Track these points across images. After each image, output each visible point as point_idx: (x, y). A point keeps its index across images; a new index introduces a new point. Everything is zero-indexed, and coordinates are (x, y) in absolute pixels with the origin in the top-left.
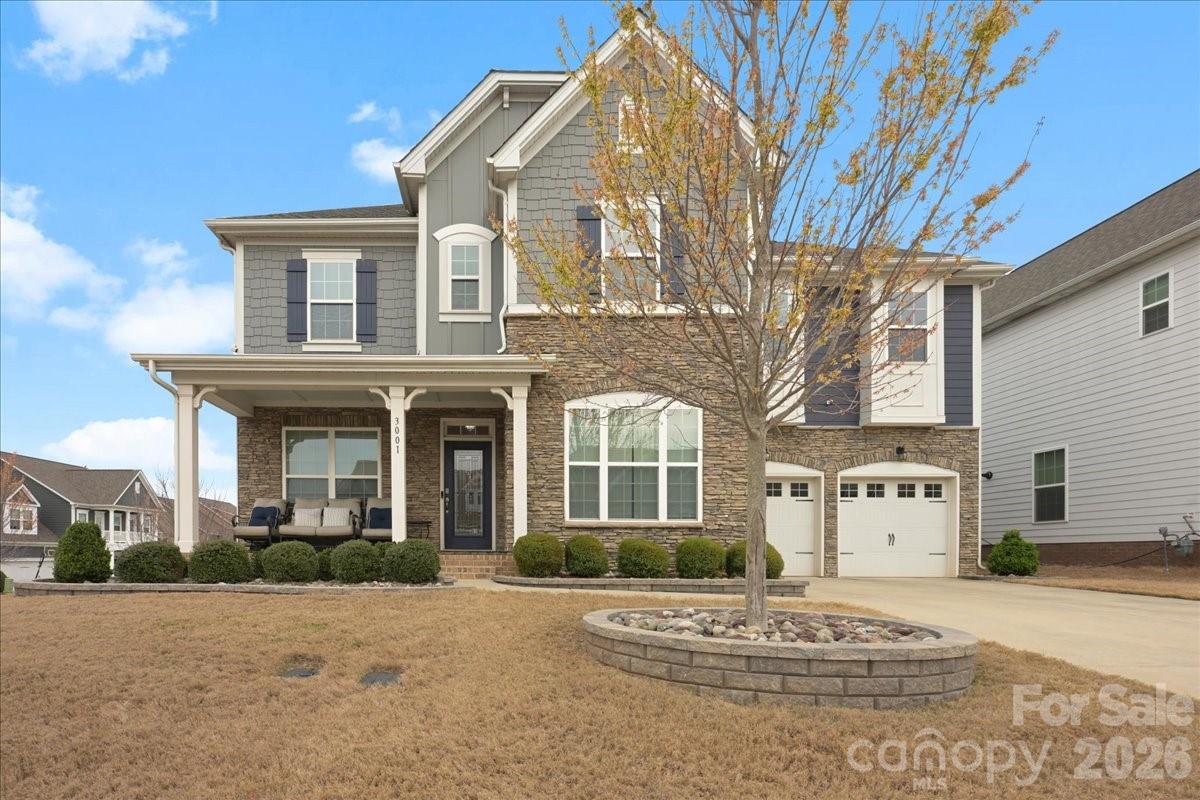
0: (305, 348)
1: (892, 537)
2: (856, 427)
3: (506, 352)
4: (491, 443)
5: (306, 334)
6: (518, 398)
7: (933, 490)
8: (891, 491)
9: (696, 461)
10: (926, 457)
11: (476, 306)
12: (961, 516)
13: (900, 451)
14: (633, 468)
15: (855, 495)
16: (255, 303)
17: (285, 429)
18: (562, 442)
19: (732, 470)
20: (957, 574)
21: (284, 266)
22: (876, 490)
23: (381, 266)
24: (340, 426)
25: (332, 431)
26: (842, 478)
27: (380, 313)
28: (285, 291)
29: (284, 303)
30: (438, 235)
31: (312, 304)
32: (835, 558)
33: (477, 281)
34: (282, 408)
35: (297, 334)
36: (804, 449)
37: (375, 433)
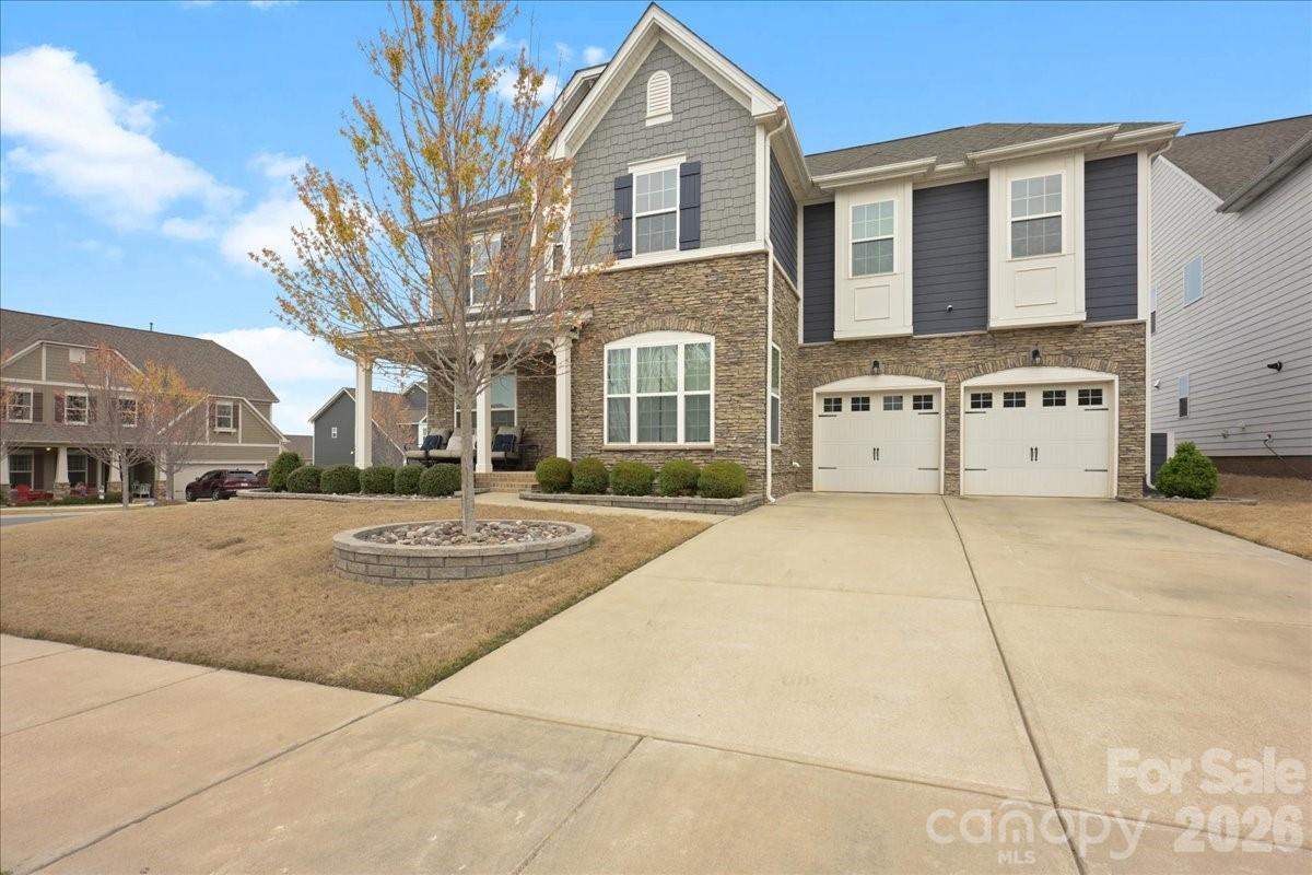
2: (981, 332)
7: (1091, 397)
8: (1034, 400)
10: (1072, 360)
12: (1121, 426)
15: (988, 405)
20: (1115, 494)
22: (1015, 399)
32: (957, 475)
36: (922, 359)
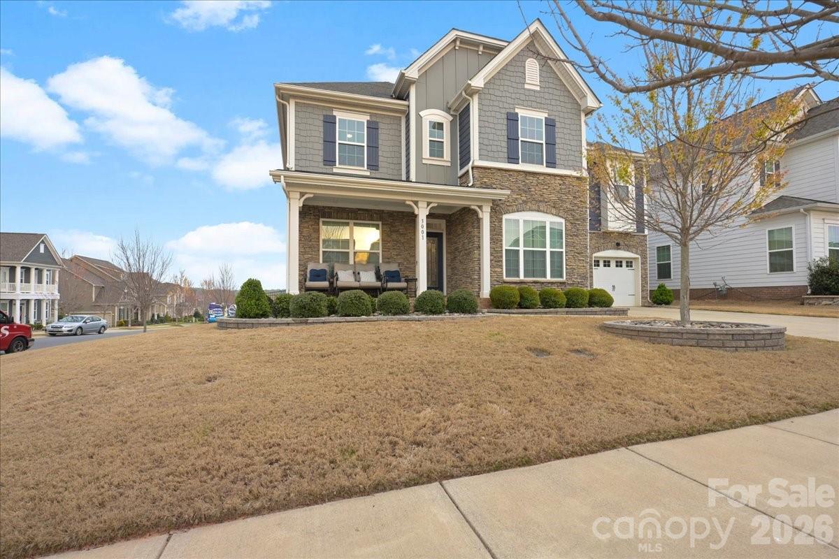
0: (335, 170)
1: (614, 287)
3: (472, 186)
4: (442, 234)
5: (335, 161)
6: (485, 212)
9: (562, 248)
11: (442, 157)
13: (618, 244)
14: (533, 251)
16: (302, 139)
17: (321, 220)
18: (502, 236)
19: (579, 254)
21: (322, 118)
23: (381, 126)
24: (357, 219)
25: (352, 222)
26: (595, 257)
27: (380, 153)
28: (322, 134)
29: (322, 141)
30: (422, 113)
31: (339, 144)
33: (443, 142)
34: (320, 207)
35: (330, 161)
37: (378, 225)
